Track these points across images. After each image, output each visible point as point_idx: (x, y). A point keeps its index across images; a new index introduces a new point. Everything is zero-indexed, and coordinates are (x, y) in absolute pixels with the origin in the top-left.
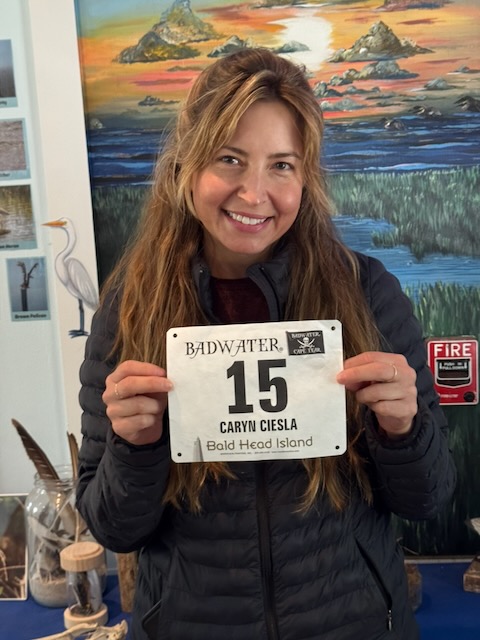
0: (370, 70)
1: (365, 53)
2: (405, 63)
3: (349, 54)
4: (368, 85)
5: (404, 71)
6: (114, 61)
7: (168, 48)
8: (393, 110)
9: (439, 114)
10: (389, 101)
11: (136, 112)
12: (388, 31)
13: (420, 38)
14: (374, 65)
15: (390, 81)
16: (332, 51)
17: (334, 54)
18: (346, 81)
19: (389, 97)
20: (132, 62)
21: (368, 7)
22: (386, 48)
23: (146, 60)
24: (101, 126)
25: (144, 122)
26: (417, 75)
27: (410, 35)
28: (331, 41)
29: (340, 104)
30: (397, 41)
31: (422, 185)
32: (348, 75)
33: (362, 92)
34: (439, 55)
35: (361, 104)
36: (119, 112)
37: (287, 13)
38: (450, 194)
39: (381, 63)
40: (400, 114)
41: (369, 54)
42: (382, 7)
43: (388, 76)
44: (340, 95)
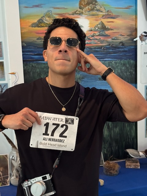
0: (99, 34)
1: (97, 29)
2: (107, 32)
3: (93, 29)
4: (98, 38)
5: (107, 34)
6: (30, 26)
7: (45, 24)
8: (104, 44)
9: (115, 46)
10: (103, 42)
11: (36, 41)
12: (103, 24)
13: (111, 26)
14: (99, 32)
15: (103, 37)
16: (89, 28)
17: (90, 29)
18: (93, 36)
19: (103, 41)
20: (35, 27)
21: (98, 17)
22: (103, 28)
23: (39, 27)
24: (25, 45)
25: (38, 44)
26: (110, 36)
27: (108, 25)
28: (89, 25)
29: (91, 42)
30: (105, 26)
31: (111, 64)
32: (93, 34)
33: (96, 39)
34: (115, 31)
35: (96, 42)
36: (31, 41)
37: (78, 17)
38: (117, 67)
39: (101, 32)
40: (105, 46)
41: (98, 30)
42: (102, 17)
43: (103, 35)
44: (91, 40)
